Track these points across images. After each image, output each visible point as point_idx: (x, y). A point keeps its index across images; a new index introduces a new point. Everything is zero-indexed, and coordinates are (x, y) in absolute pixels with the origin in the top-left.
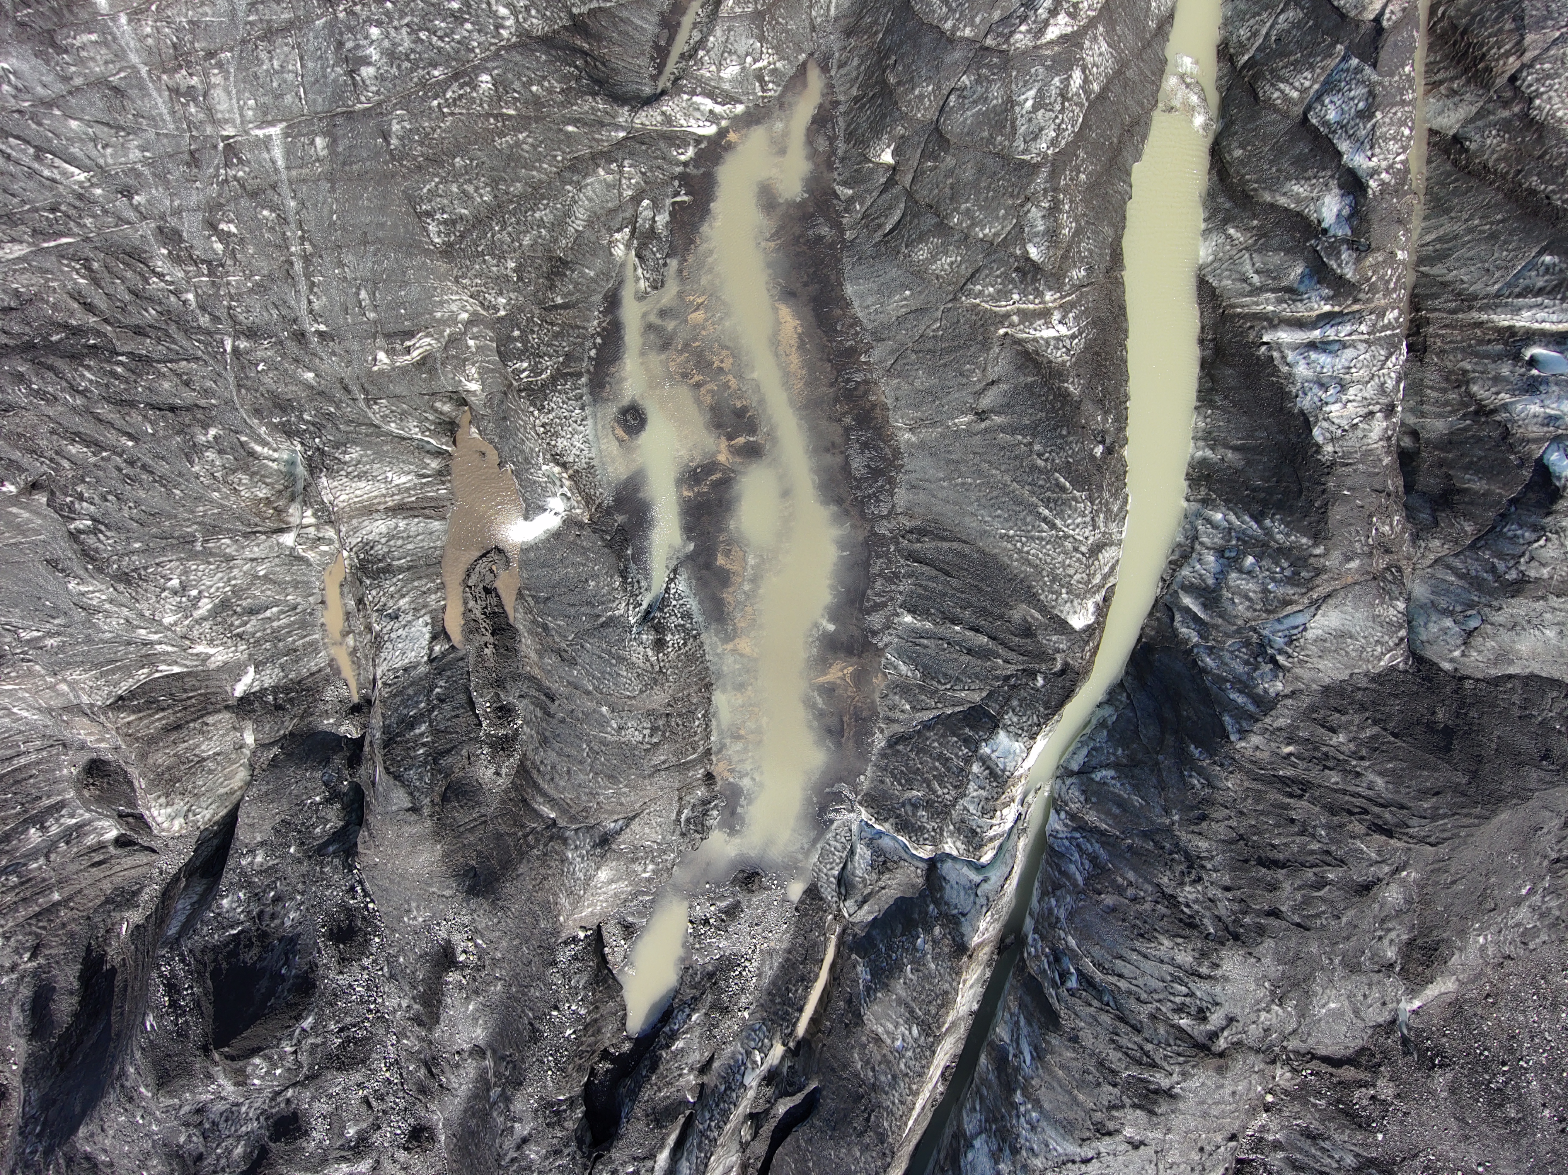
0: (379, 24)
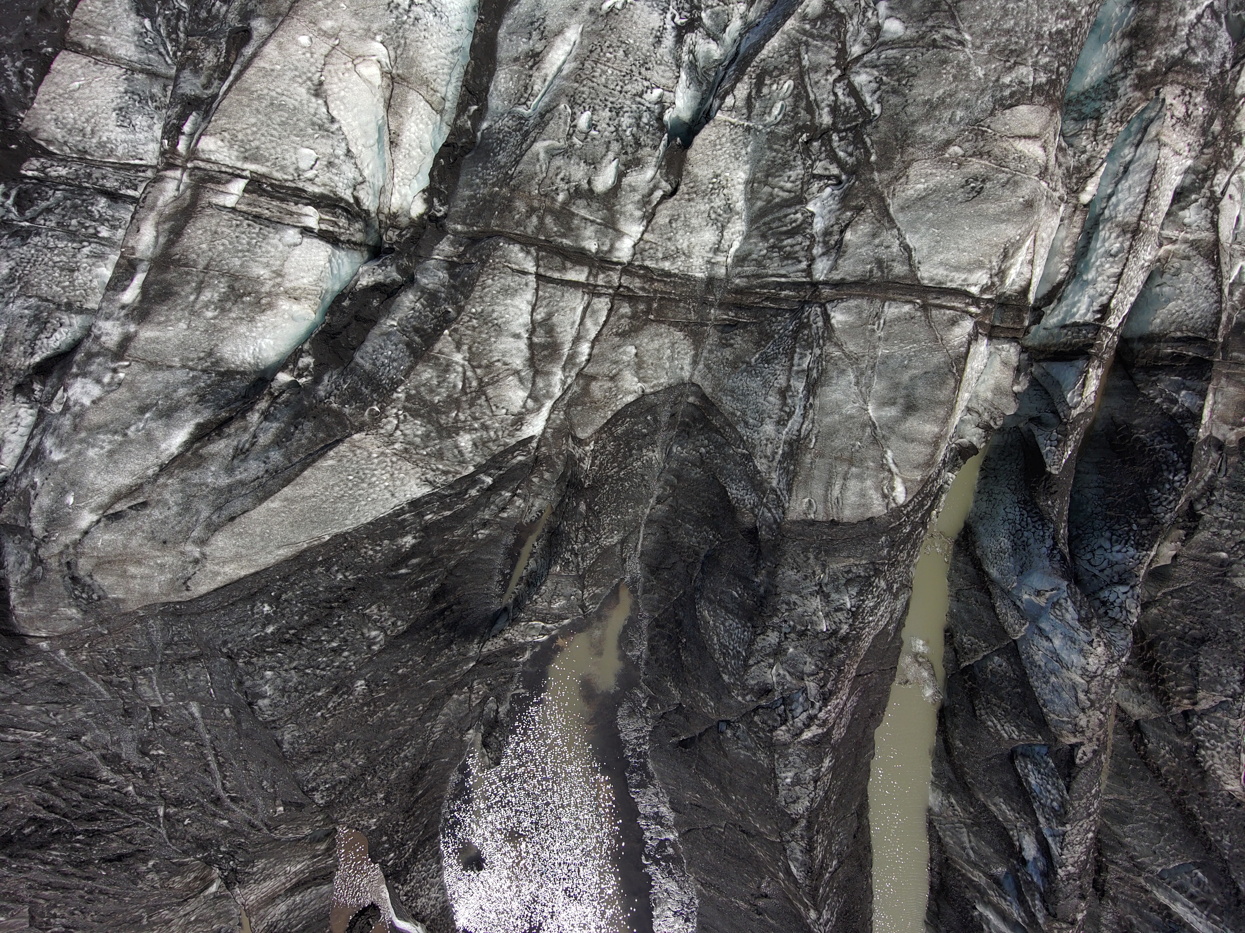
0: (272, 668)
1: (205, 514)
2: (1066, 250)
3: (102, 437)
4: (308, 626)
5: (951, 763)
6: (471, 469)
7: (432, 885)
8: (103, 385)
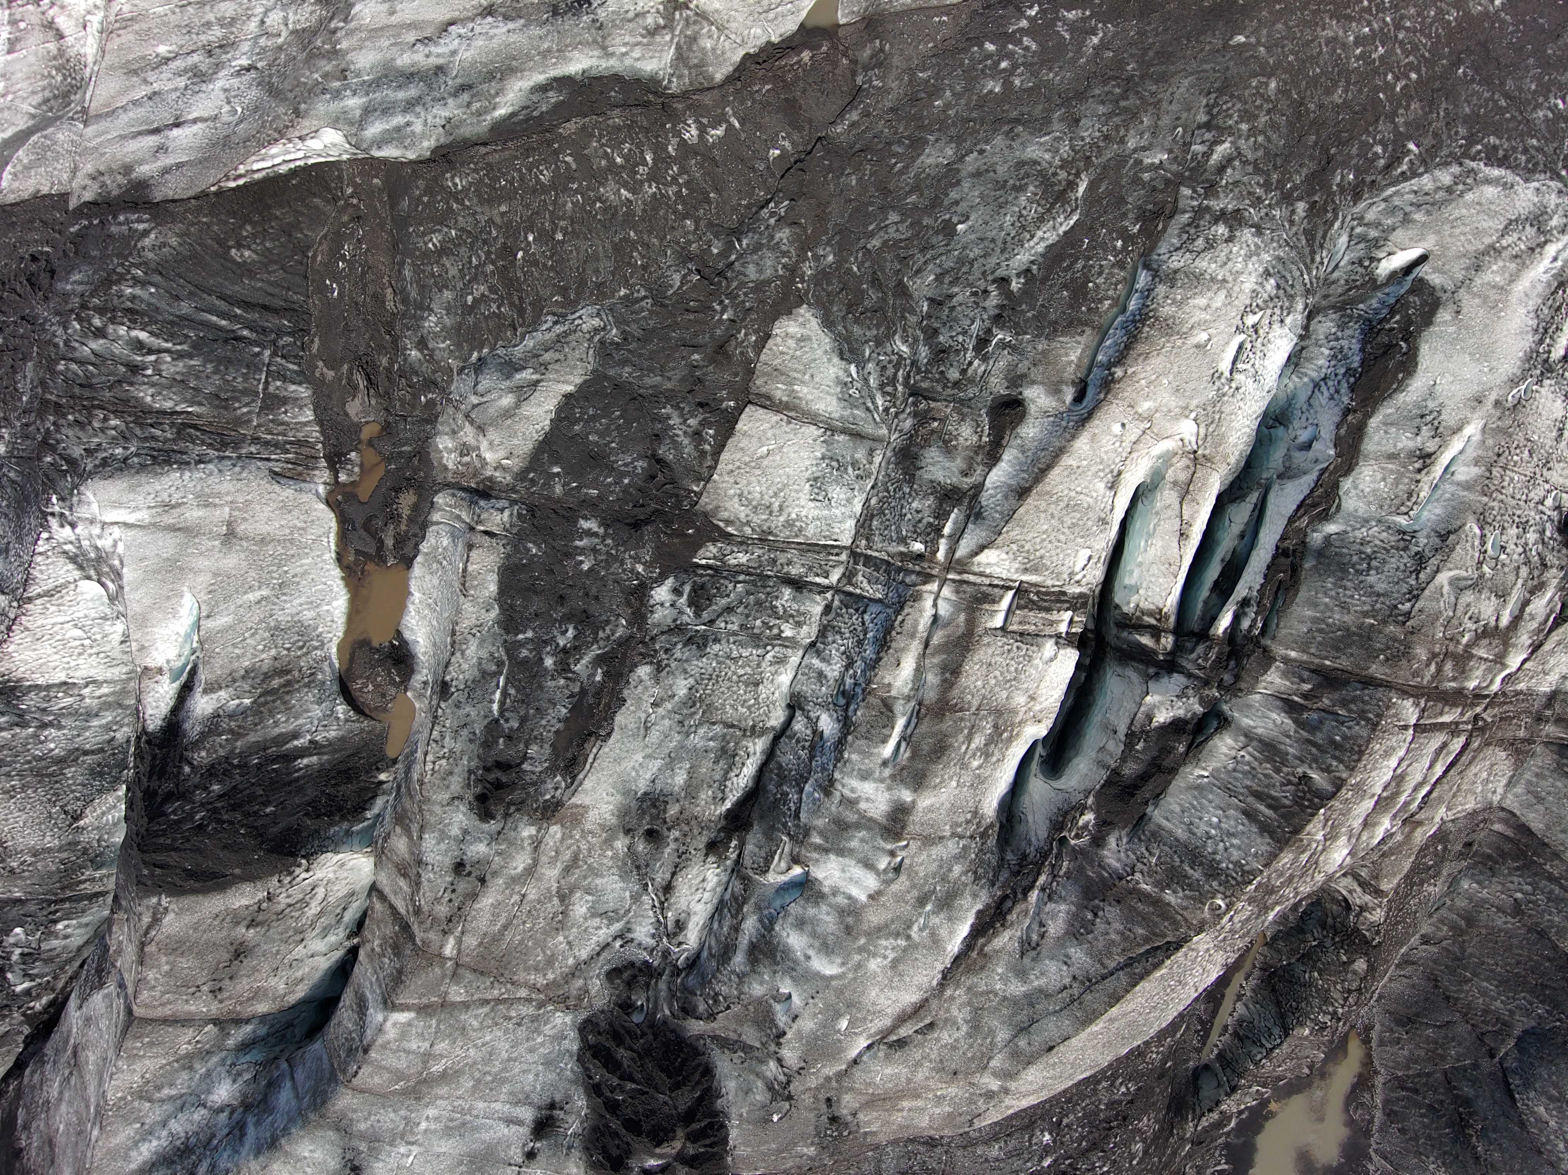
1: (1003, 1036)
4: (1084, 1153)
8: (879, 873)
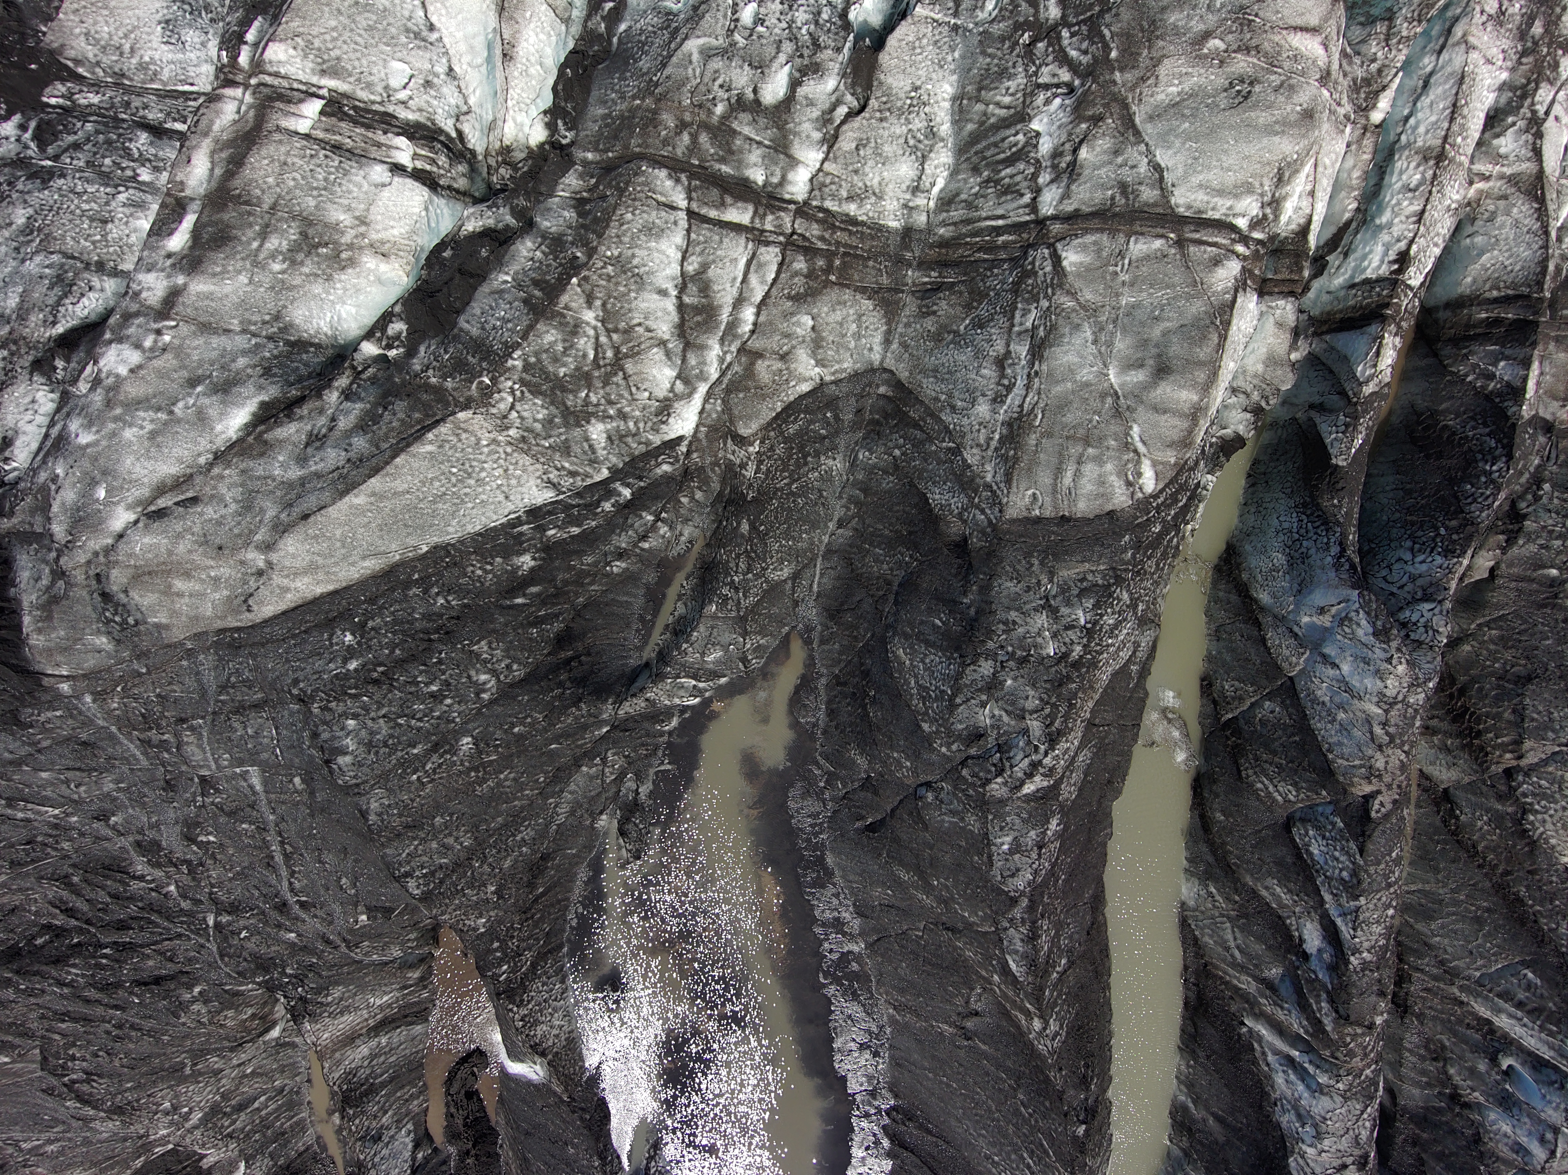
0: (355, 716)
1: (271, 513)
2: (1354, 182)
3: (141, 414)
4: (401, 663)
5: (1211, 843)
6: (605, 473)
7: (555, 1010)
8: (144, 351)
